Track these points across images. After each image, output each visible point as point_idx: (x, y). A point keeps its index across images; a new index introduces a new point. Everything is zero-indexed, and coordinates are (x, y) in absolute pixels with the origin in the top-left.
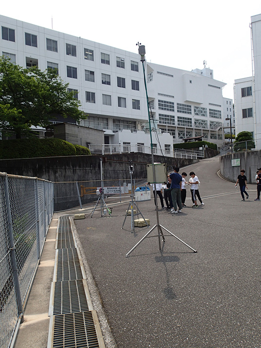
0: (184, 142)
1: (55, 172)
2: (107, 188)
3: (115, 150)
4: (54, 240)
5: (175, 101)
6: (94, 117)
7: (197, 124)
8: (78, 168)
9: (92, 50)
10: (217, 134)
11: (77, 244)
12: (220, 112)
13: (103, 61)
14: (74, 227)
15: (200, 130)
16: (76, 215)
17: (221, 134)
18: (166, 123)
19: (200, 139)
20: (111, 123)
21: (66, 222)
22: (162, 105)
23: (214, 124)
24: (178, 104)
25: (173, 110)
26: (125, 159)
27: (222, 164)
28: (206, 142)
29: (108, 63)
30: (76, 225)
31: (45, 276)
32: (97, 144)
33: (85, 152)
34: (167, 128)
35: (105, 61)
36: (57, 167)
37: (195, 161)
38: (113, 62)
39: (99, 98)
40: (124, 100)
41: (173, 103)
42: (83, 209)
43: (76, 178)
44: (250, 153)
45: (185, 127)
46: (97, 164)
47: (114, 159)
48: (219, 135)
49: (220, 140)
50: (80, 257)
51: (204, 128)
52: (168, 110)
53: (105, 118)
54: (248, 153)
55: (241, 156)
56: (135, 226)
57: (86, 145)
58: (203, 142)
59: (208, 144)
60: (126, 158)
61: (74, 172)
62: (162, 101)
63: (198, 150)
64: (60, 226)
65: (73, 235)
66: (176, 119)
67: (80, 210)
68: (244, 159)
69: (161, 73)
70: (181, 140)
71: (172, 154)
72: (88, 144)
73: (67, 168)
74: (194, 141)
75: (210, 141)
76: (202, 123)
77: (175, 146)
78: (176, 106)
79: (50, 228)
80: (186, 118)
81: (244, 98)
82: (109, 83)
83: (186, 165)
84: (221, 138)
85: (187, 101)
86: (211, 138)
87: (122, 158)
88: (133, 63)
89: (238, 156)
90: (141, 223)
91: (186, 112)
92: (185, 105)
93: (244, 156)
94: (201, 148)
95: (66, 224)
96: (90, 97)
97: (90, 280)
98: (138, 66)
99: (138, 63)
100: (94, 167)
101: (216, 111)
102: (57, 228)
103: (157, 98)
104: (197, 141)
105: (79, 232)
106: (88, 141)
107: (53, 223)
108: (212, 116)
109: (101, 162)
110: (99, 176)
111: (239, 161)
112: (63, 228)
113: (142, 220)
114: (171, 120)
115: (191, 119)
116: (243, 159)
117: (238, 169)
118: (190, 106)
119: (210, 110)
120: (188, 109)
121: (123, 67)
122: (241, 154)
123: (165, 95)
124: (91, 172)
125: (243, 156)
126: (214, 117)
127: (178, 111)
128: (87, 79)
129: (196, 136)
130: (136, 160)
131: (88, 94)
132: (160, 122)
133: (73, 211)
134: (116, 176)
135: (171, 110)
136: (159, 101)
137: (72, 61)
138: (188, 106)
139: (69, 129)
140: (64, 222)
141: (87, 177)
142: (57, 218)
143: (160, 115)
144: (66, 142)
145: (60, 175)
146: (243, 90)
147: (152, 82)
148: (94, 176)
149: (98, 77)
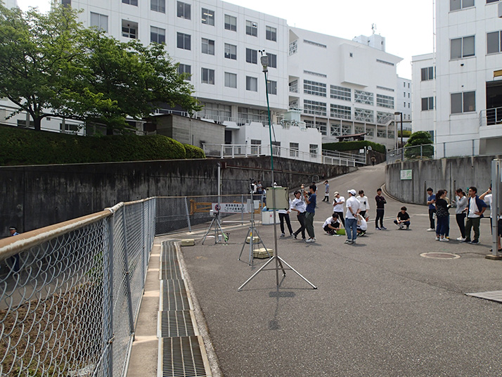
0: (338, 141)
1: (157, 181)
2: (225, 204)
3: (240, 152)
4: (158, 270)
5: (328, 82)
6: (212, 104)
7: (359, 116)
8: (187, 176)
9: (213, 10)
10: (387, 130)
11: (184, 275)
12: (393, 98)
13: (227, 26)
14: (181, 256)
15: (363, 124)
16: (183, 240)
17: (392, 130)
18: (313, 113)
19: (361, 138)
20: (235, 112)
21: (171, 249)
22: (309, 88)
23: (383, 116)
24: (332, 86)
25: (325, 95)
26: (251, 165)
27: (388, 175)
28: (370, 143)
29: (234, 28)
30: (183, 253)
31: (151, 306)
32: (215, 144)
33: (198, 155)
34: (315, 120)
35: (230, 26)
36: (159, 174)
37: (351, 169)
38: (242, 27)
39: (219, 77)
40: (255, 80)
41: (325, 85)
42: (192, 233)
43: (184, 189)
44: (426, 163)
45: (341, 119)
46: (213, 172)
47: (237, 164)
48: (389, 132)
49: (392, 140)
50: (187, 289)
51: (369, 121)
52: (317, 94)
53: (228, 106)
54: (424, 163)
55: (414, 166)
56: (254, 258)
57: (199, 144)
58: (366, 141)
59: (373, 145)
60: (254, 164)
61: (182, 181)
62: (309, 82)
63: (358, 153)
64: (164, 254)
65: (180, 265)
66: (328, 108)
67: (189, 233)
68: (418, 170)
69: (309, 42)
70: (335, 137)
71: (319, 159)
72: (202, 143)
73: (173, 175)
74: (352, 140)
75: (376, 140)
76: (365, 115)
77: (324, 146)
78: (328, 89)
79: (152, 255)
80: (342, 107)
81: (424, 82)
82: (234, 57)
83: (339, 175)
84: (393, 137)
85: (345, 83)
86: (378, 135)
87: (248, 164)
88: (269, 29)
89: (409, 166)
90: (262, 254)
91: (342, 98)
92: (342, 89)
93: (418, 166)
94: (362, 151)
95: (171, 251)
96: (208, 76)
97: (197, 311)
98: (275, 34)
99: (276, 29)
100: (210, 176)
101: (387, 97)
102: (160, 255)
103: (302, 77)
104: (356, 140)
105: (187, 261)
106: (202, 140)
107: (154, 250)
108: (381, 105)
109: (219, 168)
110: (216, 187)
111: (411, 173)
112: (168, 257)
113: (263, 250)
114: (321, 108)
115: (350, 108)
116: (416, 170)
117: (409, 184)
118: (350, 90)
119: (378, 95)
120: (346, 94)
121: (255, 35)
122: (413, 163)
123: (313, 73)
124: (205, 182)
125: (416, 166)
126: (384, 106)
127: (332, 97)
128: (205, 51)
129: (356, 132)
130: (267, 166)
131: (205, 71)
132: (305, 112)
133: (179, 235)
134: (239, 188)
135: (321, 95)
136: (305, 81)
137: (185, 26)
138: (346, 89)
139: (177, 123)
140: (168, 249)
141: (199, 188)
142: (159, 243)
143: (305, 101)
144: (173, 140)
145: (163, 186)
146: (423, 71)
147: (295, 54)
148: (209, 187)
149: (220, 49)
